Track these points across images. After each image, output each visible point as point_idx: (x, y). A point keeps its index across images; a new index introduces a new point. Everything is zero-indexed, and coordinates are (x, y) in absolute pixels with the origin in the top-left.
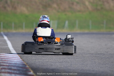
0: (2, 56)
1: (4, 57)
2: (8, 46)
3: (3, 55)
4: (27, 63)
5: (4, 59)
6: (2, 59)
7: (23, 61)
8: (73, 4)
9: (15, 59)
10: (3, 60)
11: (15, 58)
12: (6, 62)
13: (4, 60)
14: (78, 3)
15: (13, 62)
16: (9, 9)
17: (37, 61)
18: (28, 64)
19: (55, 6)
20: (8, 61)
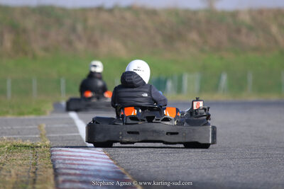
0: (65, 153)
1: (70, 156)
2: (78, 132)
3: (66, 151)
4: (127, 170)
5: (69, 159)
6: (65, 160)
7: (117, 164)
8: (238, 31)
9: (96, 161)
10: (67, 162)
11: (97, 158)
12: (73, 167)
13: (69, 162)
14: (251, 29)
15: (92, 168)
16: (80, 46)
17: (151, 165)
18: (130, 172)
19: (194, 36)
20: (78, 164)
